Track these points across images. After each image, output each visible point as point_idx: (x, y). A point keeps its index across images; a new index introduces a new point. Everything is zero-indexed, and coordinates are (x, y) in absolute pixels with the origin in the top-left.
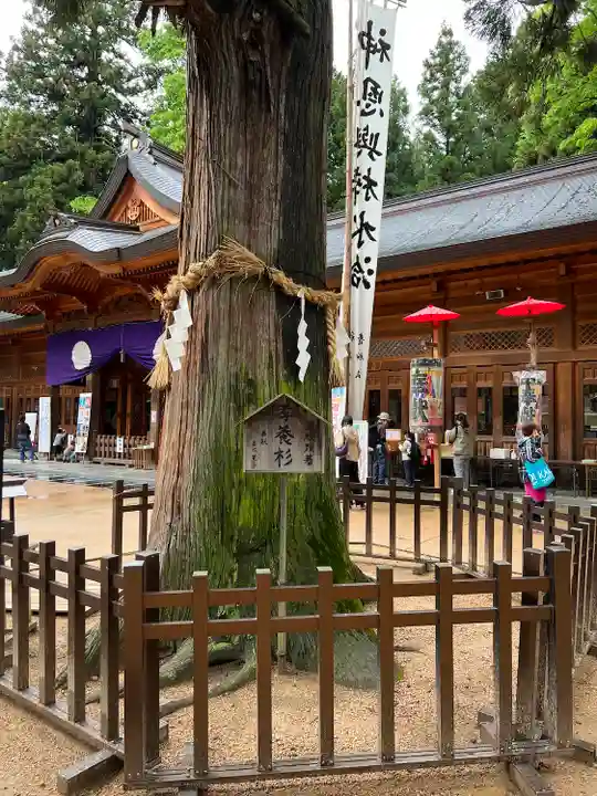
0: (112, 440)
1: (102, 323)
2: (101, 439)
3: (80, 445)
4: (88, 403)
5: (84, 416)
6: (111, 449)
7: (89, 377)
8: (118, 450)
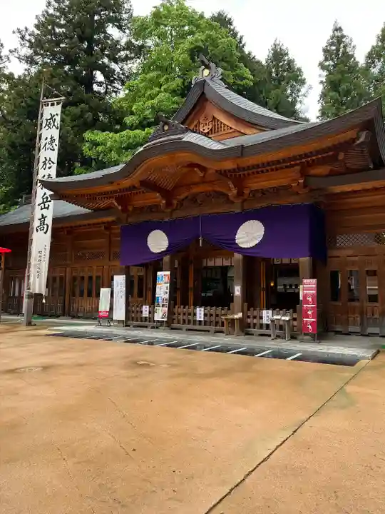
0: (191, 310)
1: (179, 214)
2: (179, 309)
3: (160, 313)
4: (166, 279)
5: (162, 290)
6: (190, 317)
7: (167, 259)
8: (198, 319)
